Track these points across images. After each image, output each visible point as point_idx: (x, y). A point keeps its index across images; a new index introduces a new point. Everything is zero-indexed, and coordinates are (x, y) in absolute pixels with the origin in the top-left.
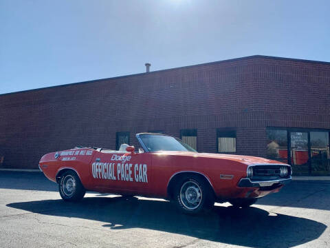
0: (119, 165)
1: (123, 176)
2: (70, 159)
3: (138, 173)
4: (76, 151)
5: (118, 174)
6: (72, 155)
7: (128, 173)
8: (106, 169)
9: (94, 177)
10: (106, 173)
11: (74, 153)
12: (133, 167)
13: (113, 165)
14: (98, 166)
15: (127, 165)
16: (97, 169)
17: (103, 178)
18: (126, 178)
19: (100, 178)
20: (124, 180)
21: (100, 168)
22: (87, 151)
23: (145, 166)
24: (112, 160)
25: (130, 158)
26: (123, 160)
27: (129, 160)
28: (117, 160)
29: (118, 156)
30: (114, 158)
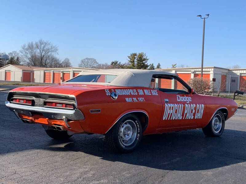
0: (186, 105)
1: (188, 115)
2: (137, 100)
3: (198, 112)
4: (138, 90)
5: (185, 114)
6: (137, 94)
7: (192, 112)
8: (176, 110)
9: (164, 119)
10: (176, 114)
11: (138, 93)
12: (196, 106)
13: (183, 106)
14: (170, 107)
15: (192, 105)
16: (169, 111)
17: (171, 119)
18: (190, 116)
19: (169, 119)
20: (188, 119)
21: (172, 109)
22: (150, 91)
23: (203, 105)
24: (178, 100)
25: (191, 99)
26: (187, 101)
27: (191, 101)
28: (183, 100)
29: (181, 97)
30: (179, 99)
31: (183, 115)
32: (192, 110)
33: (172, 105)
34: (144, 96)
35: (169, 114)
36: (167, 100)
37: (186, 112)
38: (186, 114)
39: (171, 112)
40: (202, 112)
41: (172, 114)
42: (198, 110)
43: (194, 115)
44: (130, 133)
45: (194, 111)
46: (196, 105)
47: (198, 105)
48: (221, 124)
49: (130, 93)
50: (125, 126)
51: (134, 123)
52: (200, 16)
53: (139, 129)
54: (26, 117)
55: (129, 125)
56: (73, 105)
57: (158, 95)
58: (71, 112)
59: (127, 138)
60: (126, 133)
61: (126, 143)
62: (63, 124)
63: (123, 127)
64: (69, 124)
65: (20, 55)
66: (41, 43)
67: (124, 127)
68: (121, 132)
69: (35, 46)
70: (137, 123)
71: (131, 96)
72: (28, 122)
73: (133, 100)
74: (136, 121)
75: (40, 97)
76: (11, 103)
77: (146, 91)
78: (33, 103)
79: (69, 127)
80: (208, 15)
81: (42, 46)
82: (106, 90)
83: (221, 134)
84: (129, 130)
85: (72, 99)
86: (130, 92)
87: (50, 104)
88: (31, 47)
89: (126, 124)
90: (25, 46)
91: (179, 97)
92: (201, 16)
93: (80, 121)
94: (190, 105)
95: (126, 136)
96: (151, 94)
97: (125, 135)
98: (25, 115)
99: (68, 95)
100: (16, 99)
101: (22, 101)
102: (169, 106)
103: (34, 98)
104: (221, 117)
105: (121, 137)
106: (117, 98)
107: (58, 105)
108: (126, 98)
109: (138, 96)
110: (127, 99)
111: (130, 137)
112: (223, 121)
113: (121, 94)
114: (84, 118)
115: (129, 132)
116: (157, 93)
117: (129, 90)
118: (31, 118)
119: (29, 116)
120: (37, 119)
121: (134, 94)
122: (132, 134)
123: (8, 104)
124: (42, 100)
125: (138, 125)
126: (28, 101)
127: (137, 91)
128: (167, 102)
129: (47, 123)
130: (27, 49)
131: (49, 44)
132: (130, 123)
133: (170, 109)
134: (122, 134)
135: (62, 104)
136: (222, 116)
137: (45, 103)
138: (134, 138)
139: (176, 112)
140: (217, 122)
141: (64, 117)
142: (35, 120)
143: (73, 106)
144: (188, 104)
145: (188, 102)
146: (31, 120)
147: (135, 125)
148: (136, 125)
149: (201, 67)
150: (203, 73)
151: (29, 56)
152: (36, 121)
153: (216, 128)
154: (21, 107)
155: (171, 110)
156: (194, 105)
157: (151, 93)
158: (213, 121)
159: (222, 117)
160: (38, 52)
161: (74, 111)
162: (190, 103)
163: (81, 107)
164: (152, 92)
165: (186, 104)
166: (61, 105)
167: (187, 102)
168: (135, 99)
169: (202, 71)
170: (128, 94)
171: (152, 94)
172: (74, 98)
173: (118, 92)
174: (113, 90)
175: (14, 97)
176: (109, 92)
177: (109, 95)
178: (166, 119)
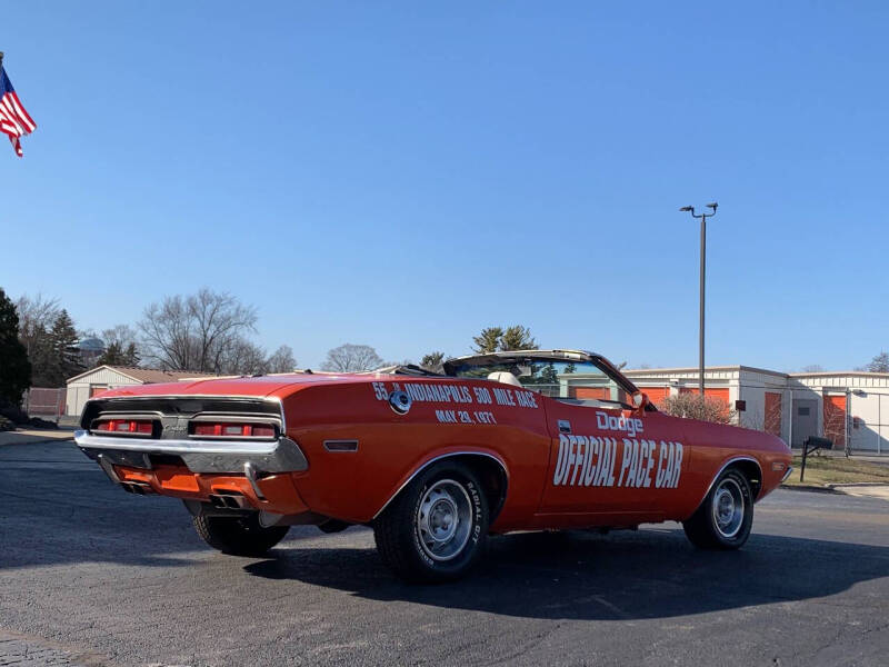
0: (627, 443)
1: (632, 474)
2: (473, 417)
3: (664, 466)
4: (475, 389)
5: (623, 470)
6: (470, 401)
7: (645, 465)
8: (595, 457)
9: (556, 483)
10: (594, 468)
11: (474, 397)
12: (658, 449)
13: (615, 443)
14: (575, 446)
15: (644, 444)
16: (572, 457)
17: (580, 483)
18: (638, 479)
19: (572, 483)
20: (632, 485)
21: (583, 452)
22: (513, 394)
23: (680, 447)
24: (600, 427)
25: (641, 425)
26: (630, 429)
27: (642, 430)
28: (615, 428)
29: (611, 418)
30: (603, 423)
31: (616, 474)
32: (646, 460)
33: (581, 440)
34: (493, 407)
35: (573, 467)
36: (567, 424)
37: (625, 464)
38: (627, 470)
39: (579, 462)
40: (678, 466)
41: (580, 467)
42: (665, 462)
43: (653, 475)
44: (452, 520)
45: (651, 464)
46: (658, 443)
47: (664, 446)
48: (742, 511)
49: (451, 396)
50: (436, 498)
51: (465, 492)
52: (688, 209)
53: (478, 510)
54: (137, 476)
55: (449, 497)
56: (276, 427)
57: (536, 407)
58: (267, 448)
59: (441, 537)
60: (438, 521)
61: (438, 552)
62: (244, 488)
63: (428, 500)
64: (261, 486)
65: (139, 336)
66: (206, 299)
67: (432, 502)
68: (423, 515)
69: (185, 309)
70: (474, 492)
71: (452, 405)
72: (139, 490)
73: (458, 417)
74: (470, 485)
75: (179, 411)
76: (91, 434)
77: (497, 392)
78: (156, 431)
79: (261, 495)
80: (715, 206)
81: (209, 308)
82: (375, 385)
83: (740, 541)
84: (448, 511)
85: (272, 408)
86: (448, 394)
87: (209, 428)
88: (173, 312)
89: (437, 491)
90: (154, 309)
91: (602, 417)
92: (693, 210)
93: (294, 476)
94: (639, 442)
95: (439, 529)
96: (514, 404)
97: (434, 527)
98: (133, 469)
99: (260, 397)
100: (106, 422)
101: (124, 427)
102: (573, 441)
103: (160, 415)
104: (741, 487)
105: (423, 532)
106: (407, 408)
107: (229, 430)
108: (437, 412)
109: (474, 407)
110: (440, 415)
111: (452, 534)
112: (746, 500)
113: (422, 399)
114: (306, 465)
115: (447, 518)
116: (533, 400)
117: (445, 387)
118: (149, 478)
119: (144, 472)
120: (168, 478)
121: (462, 401)
122: (459, 525)
123: (84, 440)
124: (182, 421)
125: (476, 498)
126: (141, 424)
127: (472, 392)
128: (567, 430)
129: (198, 490)
130: (162, 320)
131: (230, 302)
132: (449, 488)
133: (575, 452)
134: (424, 523)
135: (242, 425)
136: (744, 485)
137: (193, 428)
138: (463, 537)
139: (595, 462)
140: (728, 503)
141: (247, 465)
142: (161, 483)
143: (273, 431)
144: (631, 439)
145: (634, 435)
146: (151, 484)
147: (468, 497)
148: (471, 496)
149: (698, 368)
150: (707, 386)
151: (168, 340)
152: (165, 485)
153: (726, 523)
154: (119, 443)
155: (580, 457)
156: (653, 445)
157: (515, 400)
158: (716, 500)
159: (744, 489)
160: (194, 329)
161: (276, 444)
162: (639, 437)
163: (299, 432)
164: (519, 398)
165: (625, 440)
166: (238, 430)
167: (630, 435)
168: (464, 415)
169: (703, 380)
170: (444, 398)
171: (517, 403)
172: (278, 405)
173: (415, 393)
174: (397, 385)
175: (102, 417)
176: (383, 390)
177: (386, 399)
178: (564, 483)
